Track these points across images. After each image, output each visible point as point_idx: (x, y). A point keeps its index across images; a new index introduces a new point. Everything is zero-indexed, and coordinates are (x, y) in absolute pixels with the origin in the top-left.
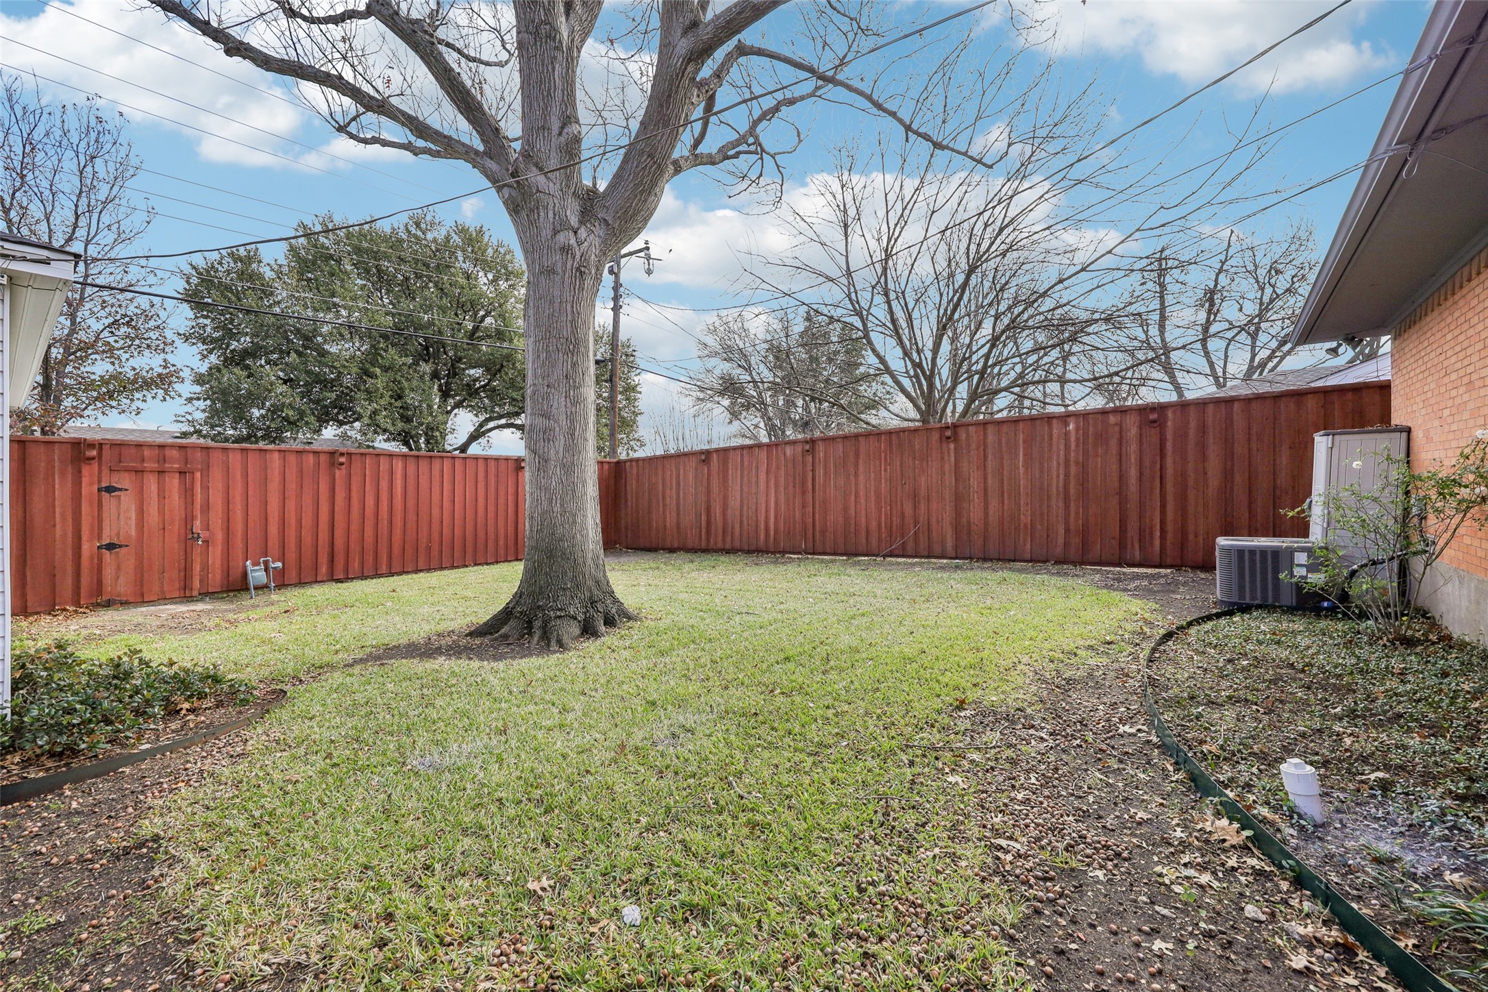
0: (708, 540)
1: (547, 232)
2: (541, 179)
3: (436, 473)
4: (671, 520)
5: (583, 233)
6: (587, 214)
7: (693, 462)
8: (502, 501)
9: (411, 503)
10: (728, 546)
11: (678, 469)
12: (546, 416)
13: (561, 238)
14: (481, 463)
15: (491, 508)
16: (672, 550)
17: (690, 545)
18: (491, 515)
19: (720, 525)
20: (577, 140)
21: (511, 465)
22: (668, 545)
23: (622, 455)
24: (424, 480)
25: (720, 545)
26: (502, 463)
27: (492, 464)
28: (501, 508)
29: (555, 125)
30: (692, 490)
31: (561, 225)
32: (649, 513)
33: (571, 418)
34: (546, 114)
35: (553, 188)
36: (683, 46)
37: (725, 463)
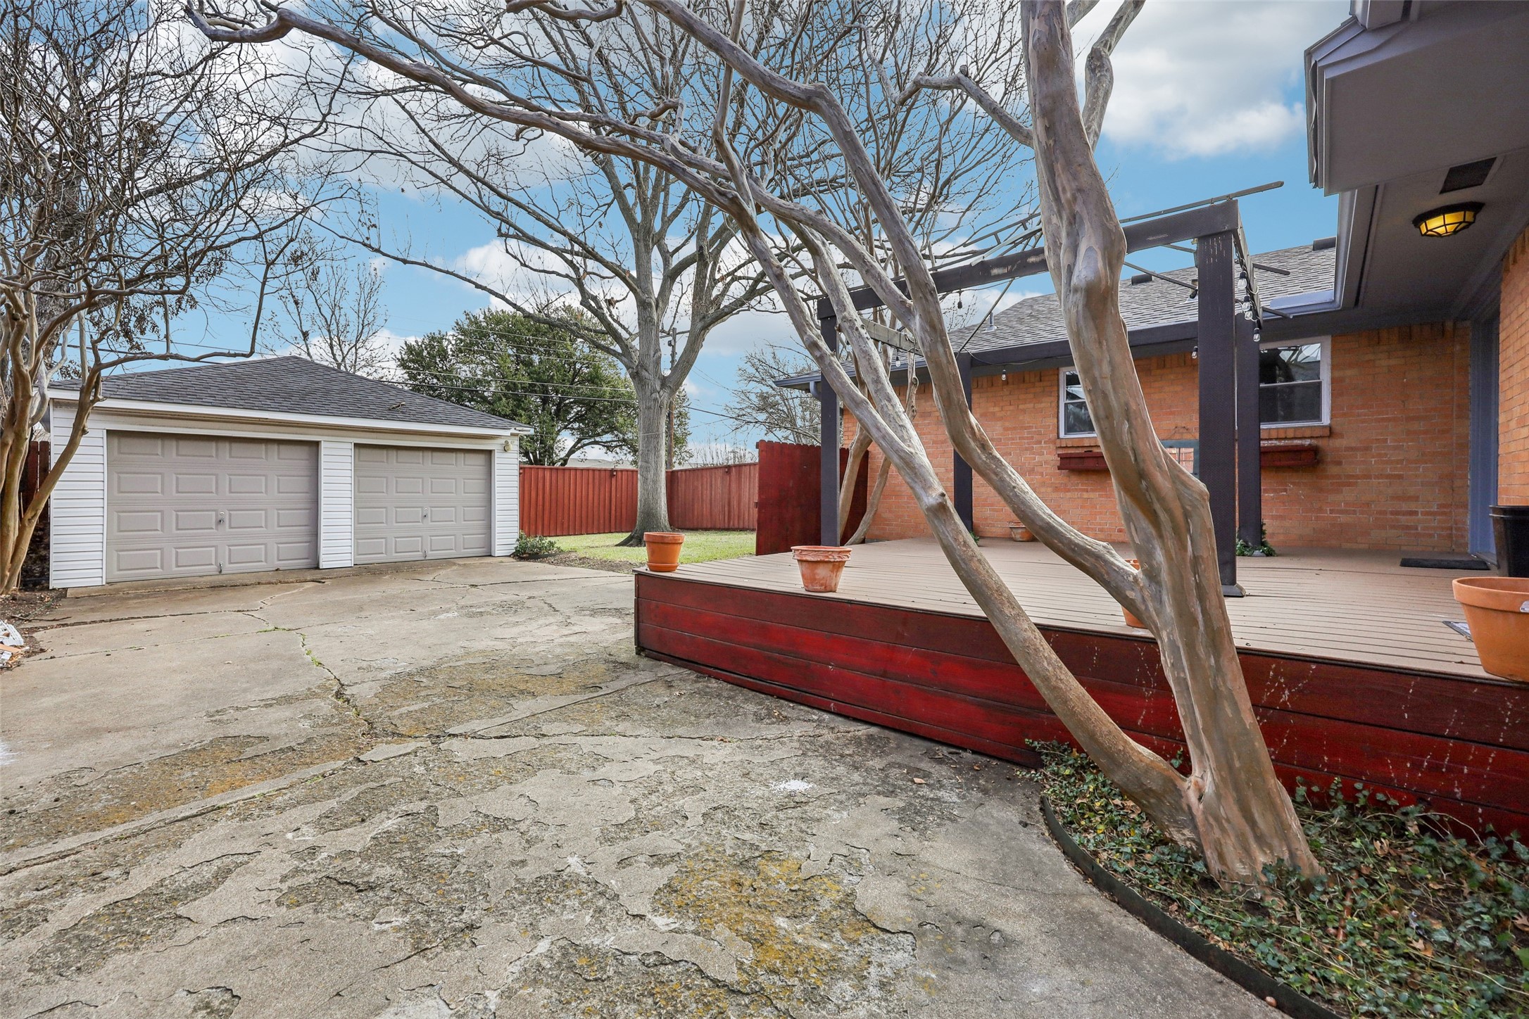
0: (729, 522)
1: (648, 393)
2: (646, 374)
3: (567, 478)
4: (706, 511)
5: (661, 393)
6: (663, 386)
7: (720, 472)
8: (602, 496)
9: (554, 496)
10: (741, 526)
11: (711, 477)
12: (647, 462)
13: (654, 395)
14: (591, 472)
15: (596, 501)
16: (706, 529)
17: (718, 526)
18: (596, 504)
19: (736, 513)
20: (660, 357)
21: (608, 473)
22: (705, 526)
23: (677, 467)
24: (560, 482)
25: (736, 526)
26: (603, 473)
27: (597, 473)
28: (602, 499)
29: (652, 353)
30: (720, 491)
31: (655, 391)
32: (693, 505)
33: (656, 463)
34: (649, 349)
35: (651, 377)
36: (699, 325)
37: (739, 474)
